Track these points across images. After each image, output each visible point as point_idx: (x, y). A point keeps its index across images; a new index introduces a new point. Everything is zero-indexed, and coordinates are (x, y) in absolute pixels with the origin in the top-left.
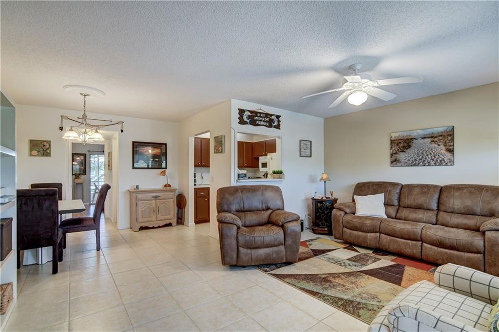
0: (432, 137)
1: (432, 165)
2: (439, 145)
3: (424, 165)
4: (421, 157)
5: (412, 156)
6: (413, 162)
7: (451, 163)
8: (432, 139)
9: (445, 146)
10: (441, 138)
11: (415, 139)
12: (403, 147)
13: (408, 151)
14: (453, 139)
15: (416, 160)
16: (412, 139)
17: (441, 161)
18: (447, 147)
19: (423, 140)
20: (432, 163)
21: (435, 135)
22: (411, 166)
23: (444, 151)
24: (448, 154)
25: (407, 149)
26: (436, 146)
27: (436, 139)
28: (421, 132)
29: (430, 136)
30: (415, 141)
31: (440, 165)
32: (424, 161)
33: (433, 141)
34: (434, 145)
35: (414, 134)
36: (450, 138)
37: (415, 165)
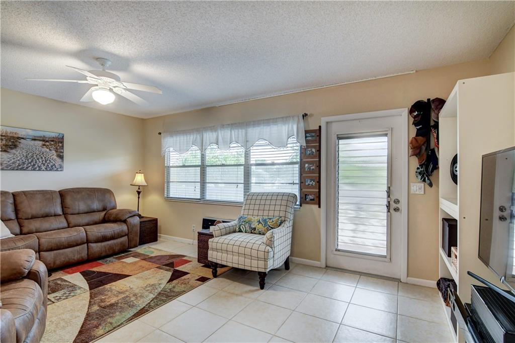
0: (43, 141)
1: (43, 170)
2: (50, 150)
3: (34, 170)
4: (30, 161)
5: (18, 159)
6: (19, 165)
7: (61, 168)
8: (44, 143)
9: (56, 151)
10: (52, 143)
11: (23, 138)
12: (6, 145)
13: (14, 151)
14: (63, 146)
15: (24, 163)
16: (19, 138)
17: (52, 166)
18: (58, 153)
19: (33, 142)
20: (43, 168)
21: (47, 139)
22: (17, 170)
23: (55, 157)
24: (58, 160)
25: (12, 149)
26: (48, 150)
27: (47, 143)
28: (32, 133)
29: (41, 139)
30: (22, 141)
31: (50, 170)
32: (34, 165)
33: (44, 145)
34: (45, 149)
35: (22, 133)
36: (61, 145)
37: (22, 169)
